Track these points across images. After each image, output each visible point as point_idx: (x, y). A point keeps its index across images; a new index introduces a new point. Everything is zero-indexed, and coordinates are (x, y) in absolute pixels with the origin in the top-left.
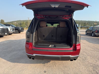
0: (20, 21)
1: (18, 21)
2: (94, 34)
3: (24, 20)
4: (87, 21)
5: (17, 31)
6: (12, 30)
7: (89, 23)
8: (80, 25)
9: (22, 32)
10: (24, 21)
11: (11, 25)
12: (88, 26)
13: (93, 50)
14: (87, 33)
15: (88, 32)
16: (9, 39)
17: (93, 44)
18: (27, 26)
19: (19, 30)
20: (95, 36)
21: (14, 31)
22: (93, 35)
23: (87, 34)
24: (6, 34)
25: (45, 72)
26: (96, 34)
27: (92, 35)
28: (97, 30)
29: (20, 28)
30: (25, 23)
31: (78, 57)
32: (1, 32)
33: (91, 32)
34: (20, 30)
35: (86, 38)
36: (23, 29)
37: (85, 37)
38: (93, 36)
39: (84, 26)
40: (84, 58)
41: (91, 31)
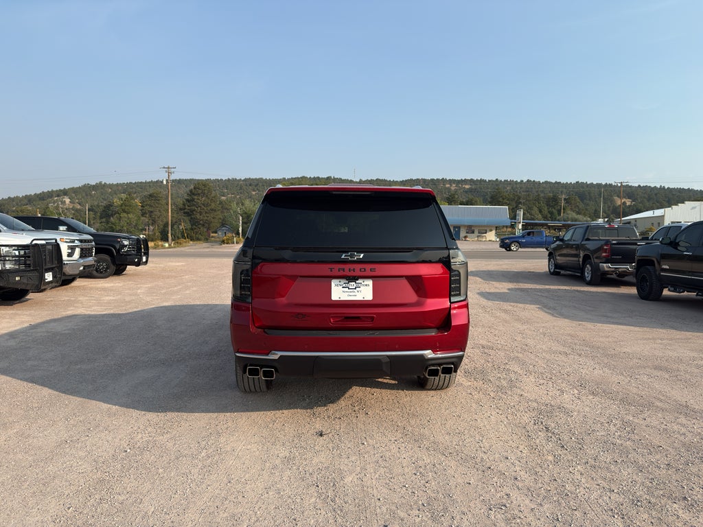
0: (100, 187)
1: (86, 190)
2: (596, 269)
3: (130, 185)
4: (566, 186)
5: (104, 261)
6: (77, 251)
7: (582, 197)
8: (521, 213)
9: (138, 264)
10: (129, 189)
11: (63, 223)
12: (574, 215)
13: (561, 349)
14: (557, 266)
15: (560, 260)
16: (69, 313)
17: (575, 323)
18: (154, 223)
19: (118, 251)
20: (603, 279)
21: (90, 260)
22: (588, 275)
23: (559, 272)
24: (49, 277)
25: (321, 435)
26: (606, 266)
27: (583, 272)
28: (607, 243)
29: (126, 243)
30: (138, 202)
31: (461, 358)
32: (22, 267)
33: (577, 256)
34: (127, 254)
35: (548, 291)
36: (147, 248)
37: (540, 290)
38: (590, 284)
39: (545, 218)
40: (504, 383)
41: (578, 247)
